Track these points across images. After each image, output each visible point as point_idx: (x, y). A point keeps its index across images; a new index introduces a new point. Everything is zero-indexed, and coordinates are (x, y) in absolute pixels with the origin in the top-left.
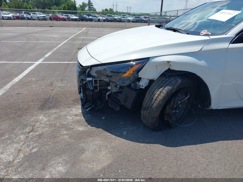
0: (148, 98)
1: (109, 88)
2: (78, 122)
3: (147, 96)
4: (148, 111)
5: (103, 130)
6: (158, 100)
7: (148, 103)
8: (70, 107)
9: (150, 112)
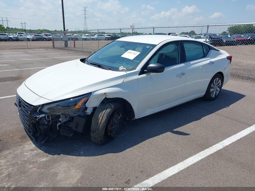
0: (94, 123)
1: (60, 119)
2: (37, 155)
3: (93, 122)
4: (96, 132)
5: (64, 155)
6: (102, 123)
7: (96, 127)
8: (21, 145)
9: (98, 133)
